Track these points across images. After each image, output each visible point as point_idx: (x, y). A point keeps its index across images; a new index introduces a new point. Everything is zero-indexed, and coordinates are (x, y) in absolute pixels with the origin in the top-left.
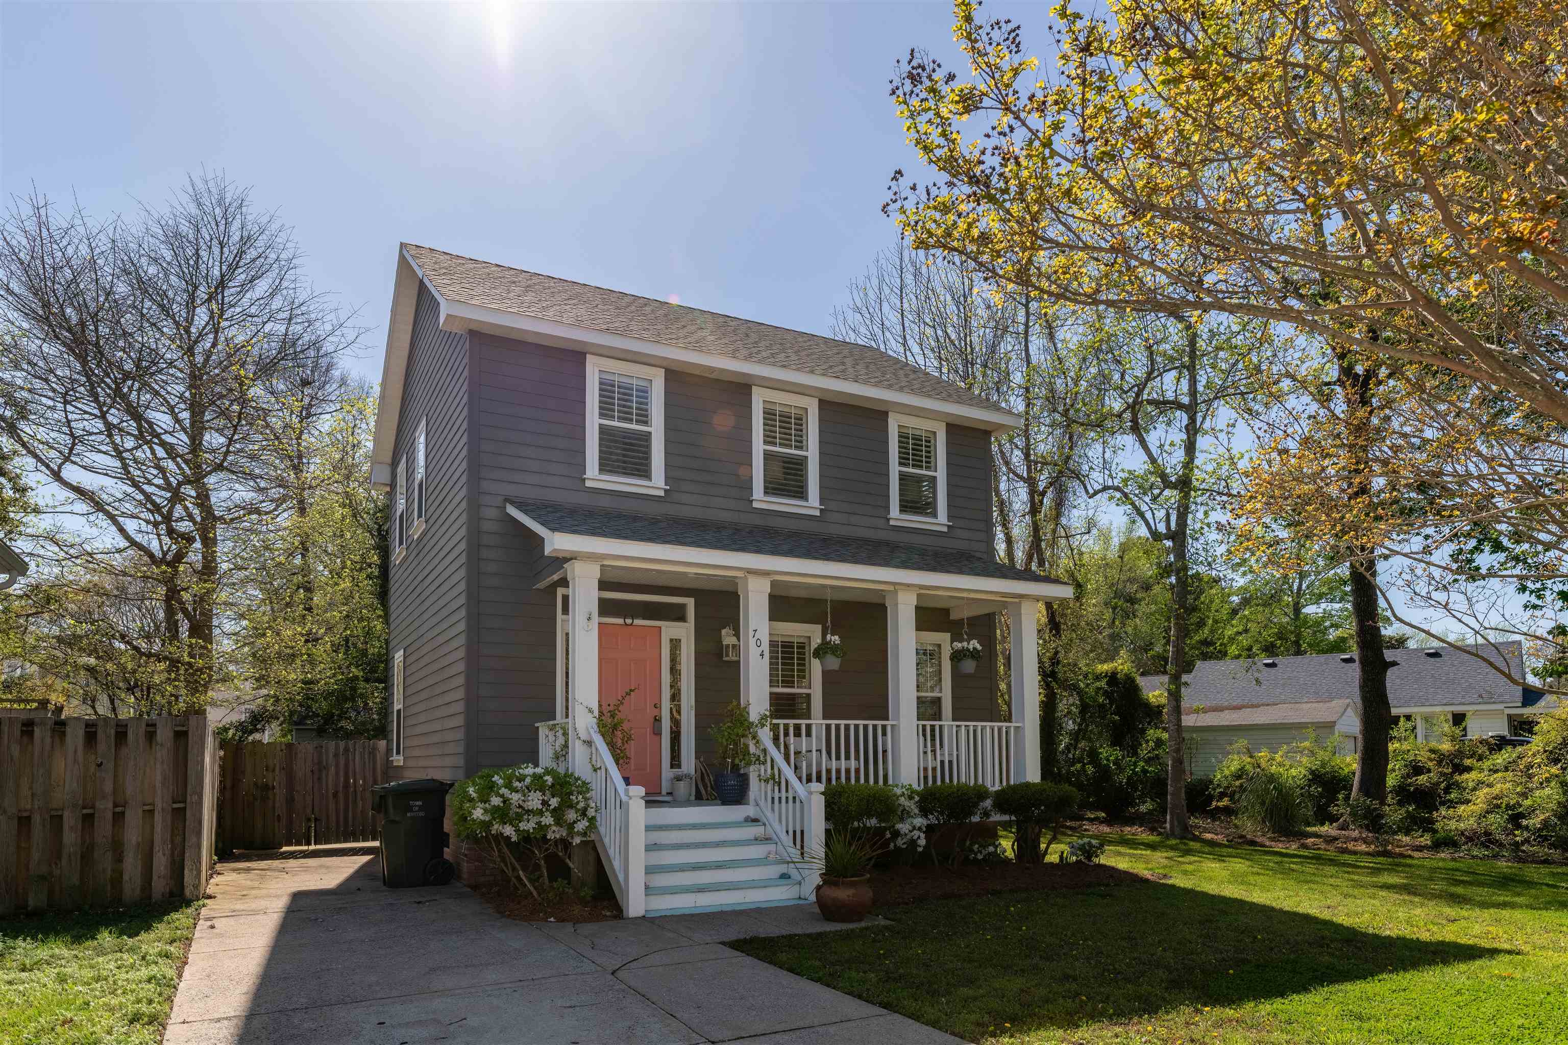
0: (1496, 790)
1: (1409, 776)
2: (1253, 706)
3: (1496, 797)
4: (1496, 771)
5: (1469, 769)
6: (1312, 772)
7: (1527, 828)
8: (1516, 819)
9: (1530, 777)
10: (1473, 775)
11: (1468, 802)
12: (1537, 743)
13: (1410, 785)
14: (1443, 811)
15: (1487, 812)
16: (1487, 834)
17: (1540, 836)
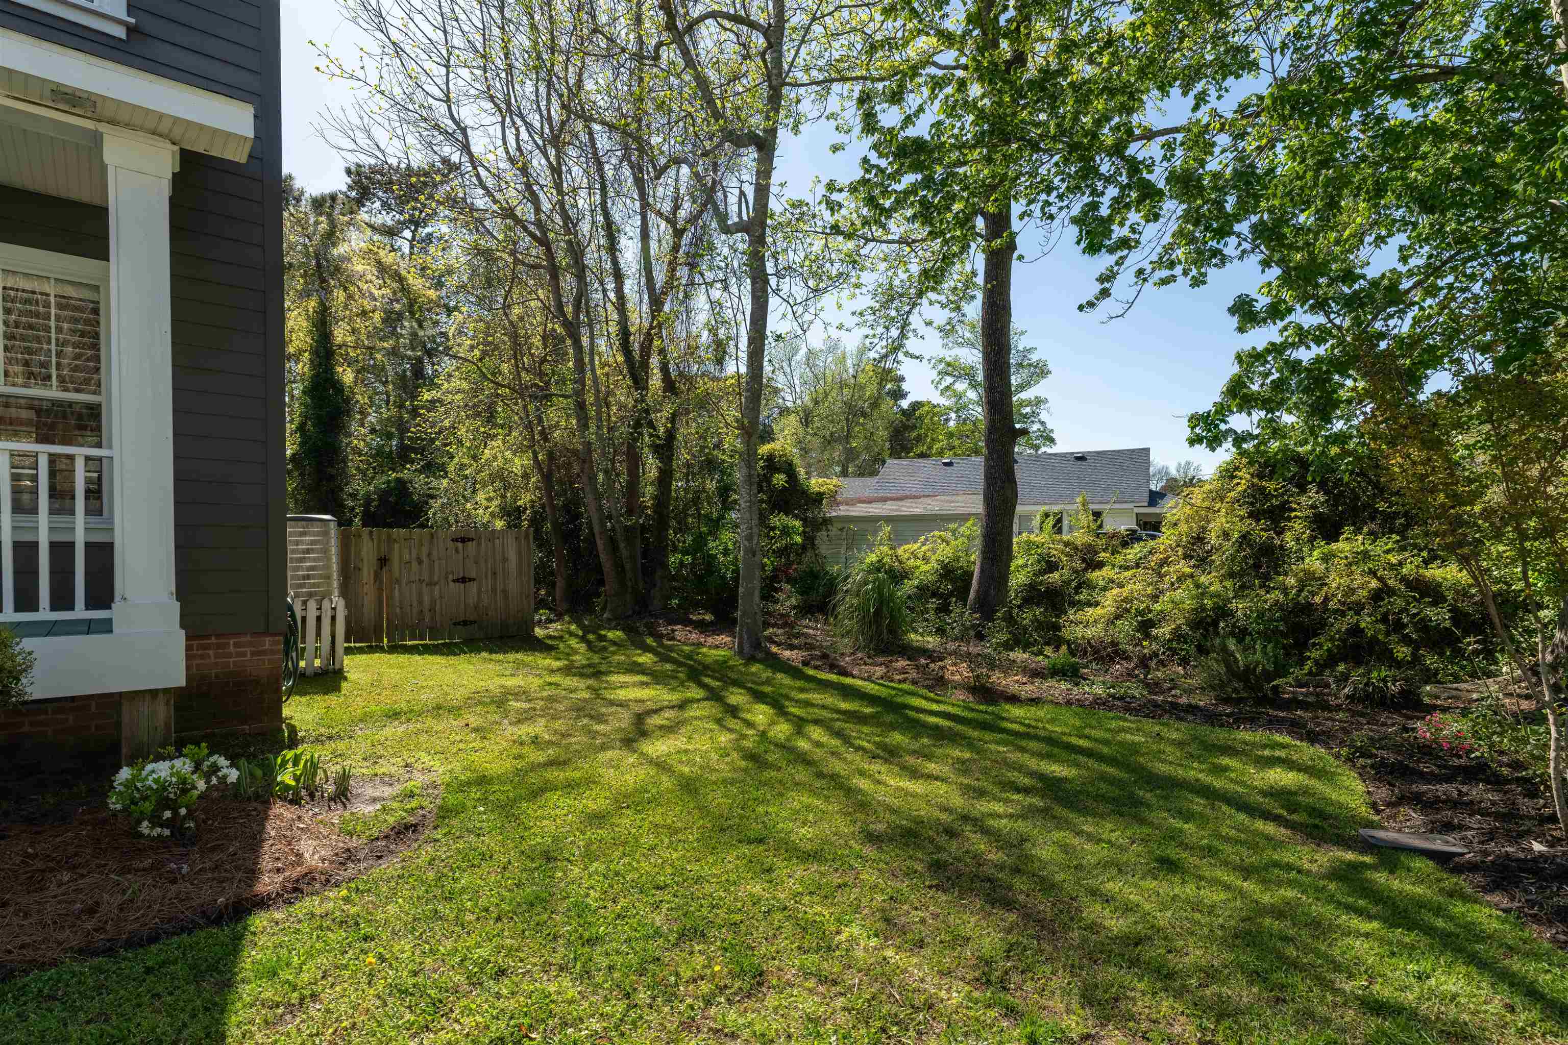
0: (1125, 592)
1: (1042, 572)
2: (915, 497)
3: (1126, 600)
4: (1127, 568)
5: (1100, 565)
6: (945, 566)
7: (1156, 638)
8: (1146, 626)
9: (1161, 576)
10: (1106, 572)
11: (1097, 604)
12: (1166, 538)
13: (1041, 583)
14: (1071, 614)
15: (1117, 617)
16: (1114, 644)
17: (1169, 649)
